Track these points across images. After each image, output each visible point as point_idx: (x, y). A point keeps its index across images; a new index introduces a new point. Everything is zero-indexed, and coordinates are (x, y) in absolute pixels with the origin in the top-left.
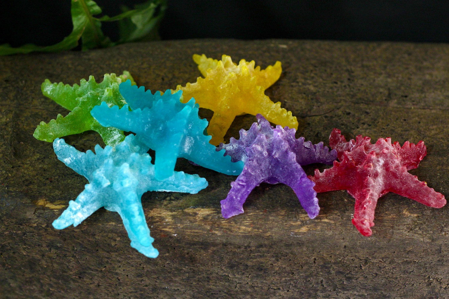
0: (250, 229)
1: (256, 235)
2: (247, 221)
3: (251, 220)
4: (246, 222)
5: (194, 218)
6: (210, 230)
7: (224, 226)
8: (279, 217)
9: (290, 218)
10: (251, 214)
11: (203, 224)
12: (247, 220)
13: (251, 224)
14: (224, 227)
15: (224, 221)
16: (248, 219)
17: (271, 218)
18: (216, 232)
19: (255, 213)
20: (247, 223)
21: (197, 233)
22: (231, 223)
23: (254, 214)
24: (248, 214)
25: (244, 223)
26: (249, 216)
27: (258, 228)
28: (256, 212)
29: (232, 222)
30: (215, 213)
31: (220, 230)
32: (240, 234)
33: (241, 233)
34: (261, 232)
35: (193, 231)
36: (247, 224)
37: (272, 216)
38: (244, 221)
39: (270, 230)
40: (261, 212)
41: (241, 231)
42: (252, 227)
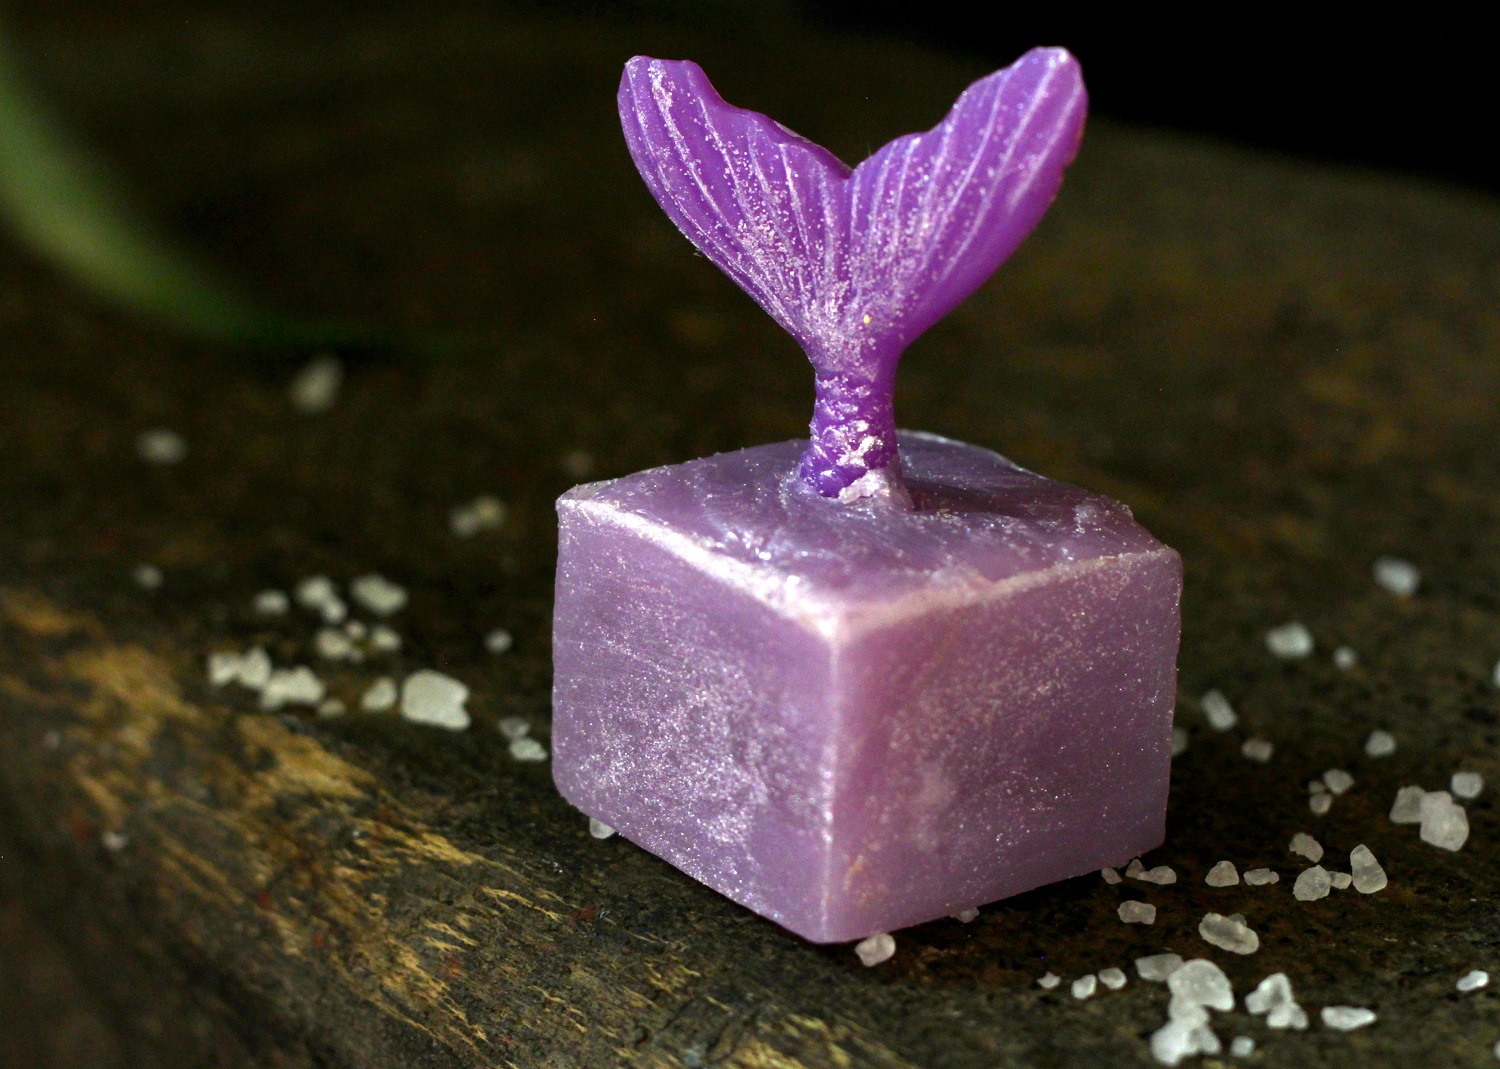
0: (436, 990)
1: (449, 1050)
2: (451, 932)
3: (471, 935)
4: (441, 927)
5: (243, 778)
6: (260, 896)
7: (338, 901)
8: (627, 991)
9: (678, 1028)
10: (504, 893)
11: (252, 838)
12: (453, 924)
13: (451, 959)
14: (335, 911)
15: (349, 872)
16: (463, 920)
17: (579, 975)
18: (284, 926)
19: (524, 901)
20: (445, 938)
21: (205, 881)
22: (368, 899)
23: (513, 903)
24: (487, 890)
25: (426, 931)
26: (485, 899)
27: (474, 1007)
28: (531, 897)
29: (376, 896)
30: (348, 801)
31: (305, 922)
32: (376, 998)
33: (389, 996)
34: (479, 1042)
35: (193, 859)
36: (441, 945)
37: (595, 966)
38: (435, 919)
39: (525, 1048)
40: (557, 907)
41: (394, 984)
42: (447, 979)
